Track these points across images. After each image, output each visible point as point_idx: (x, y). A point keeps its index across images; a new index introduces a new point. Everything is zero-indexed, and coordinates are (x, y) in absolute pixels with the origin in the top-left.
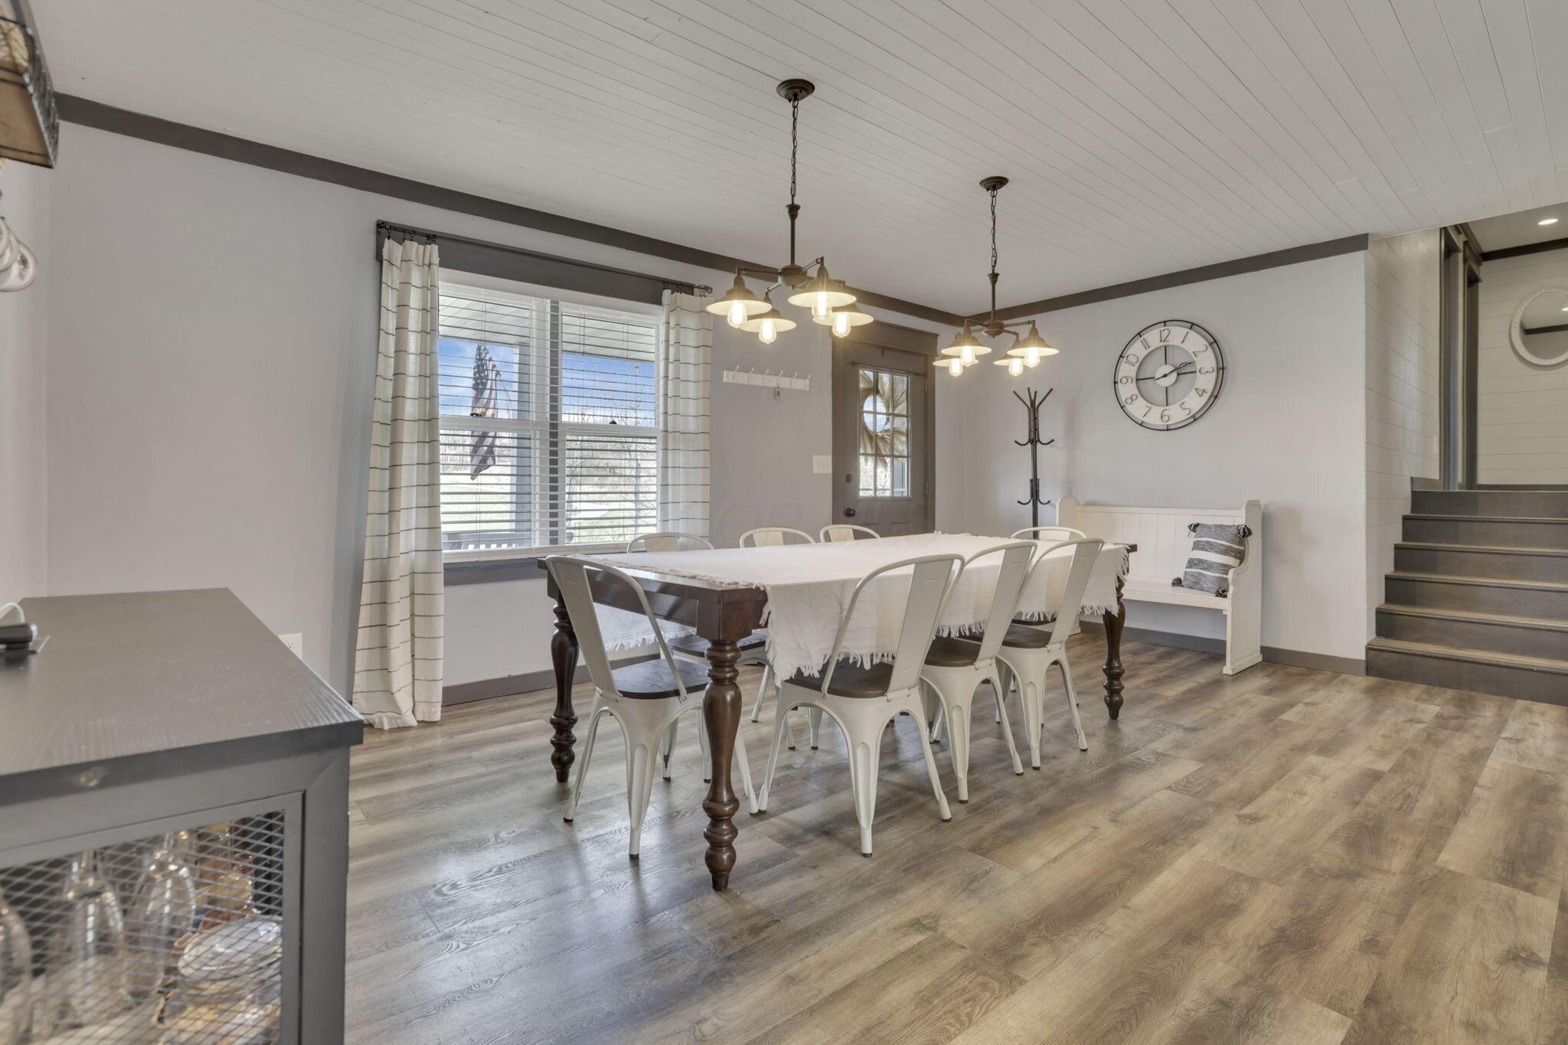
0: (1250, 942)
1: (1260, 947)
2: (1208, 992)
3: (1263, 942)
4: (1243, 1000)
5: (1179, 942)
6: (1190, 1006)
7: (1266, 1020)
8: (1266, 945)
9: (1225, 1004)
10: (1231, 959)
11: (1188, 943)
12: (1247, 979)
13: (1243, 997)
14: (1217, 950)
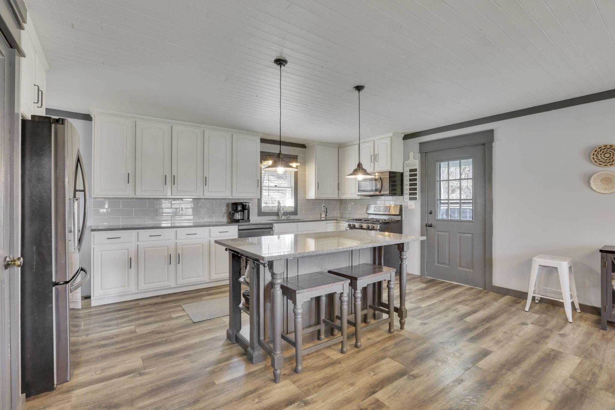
0: (500, 385)
1: (497, 384)
2: (514, 373)
3: (496, 385)
4: (504, 370)
5: (525, 387)
6: (518, 370)
7: (498, 366)
8: (495, 384)
9: (509, 370)
10: (507, 381)
11: (522, 386)
12: (502, 375)
13: (504, 371)
14: (512, 383)
